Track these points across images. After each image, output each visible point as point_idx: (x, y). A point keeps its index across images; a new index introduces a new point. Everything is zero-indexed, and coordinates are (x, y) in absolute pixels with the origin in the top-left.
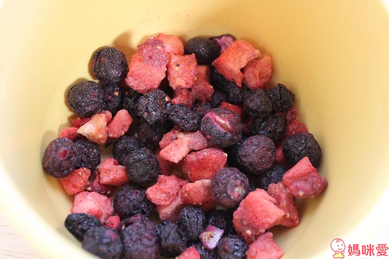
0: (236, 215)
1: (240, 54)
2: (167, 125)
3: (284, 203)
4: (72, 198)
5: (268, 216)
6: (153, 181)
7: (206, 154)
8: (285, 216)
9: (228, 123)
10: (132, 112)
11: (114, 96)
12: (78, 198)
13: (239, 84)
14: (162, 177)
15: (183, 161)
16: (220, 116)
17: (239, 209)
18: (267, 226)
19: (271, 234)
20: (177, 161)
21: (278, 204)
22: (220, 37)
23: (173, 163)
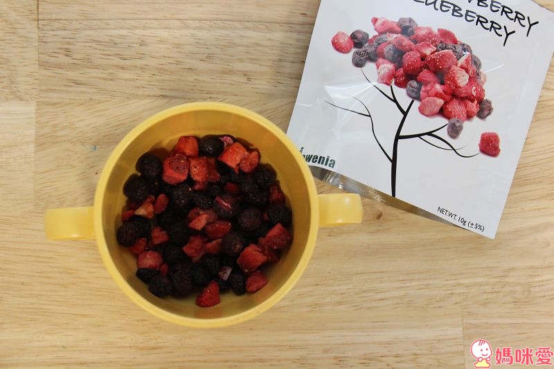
0: (238, 261)
1: (235, 156)
2: (192, 205)
3: (267, 252)
4: (137, 256)
5: (257, 261)
6: (187, 242)
7: (217, 225)
8: (268, 259)
9: (229, 206)
10: (169, 196)
11: (155, 185)
12: (141, 256)
13: (237, 172)
14: (191, 238)
15: (204, 228)
16: (224, 201)
17: (240, 258)
18: (256, 267)
19: (259, 271)
20: (200, 229)
21: (263, 252)
22: (223, 136)
23: (197, 231)
